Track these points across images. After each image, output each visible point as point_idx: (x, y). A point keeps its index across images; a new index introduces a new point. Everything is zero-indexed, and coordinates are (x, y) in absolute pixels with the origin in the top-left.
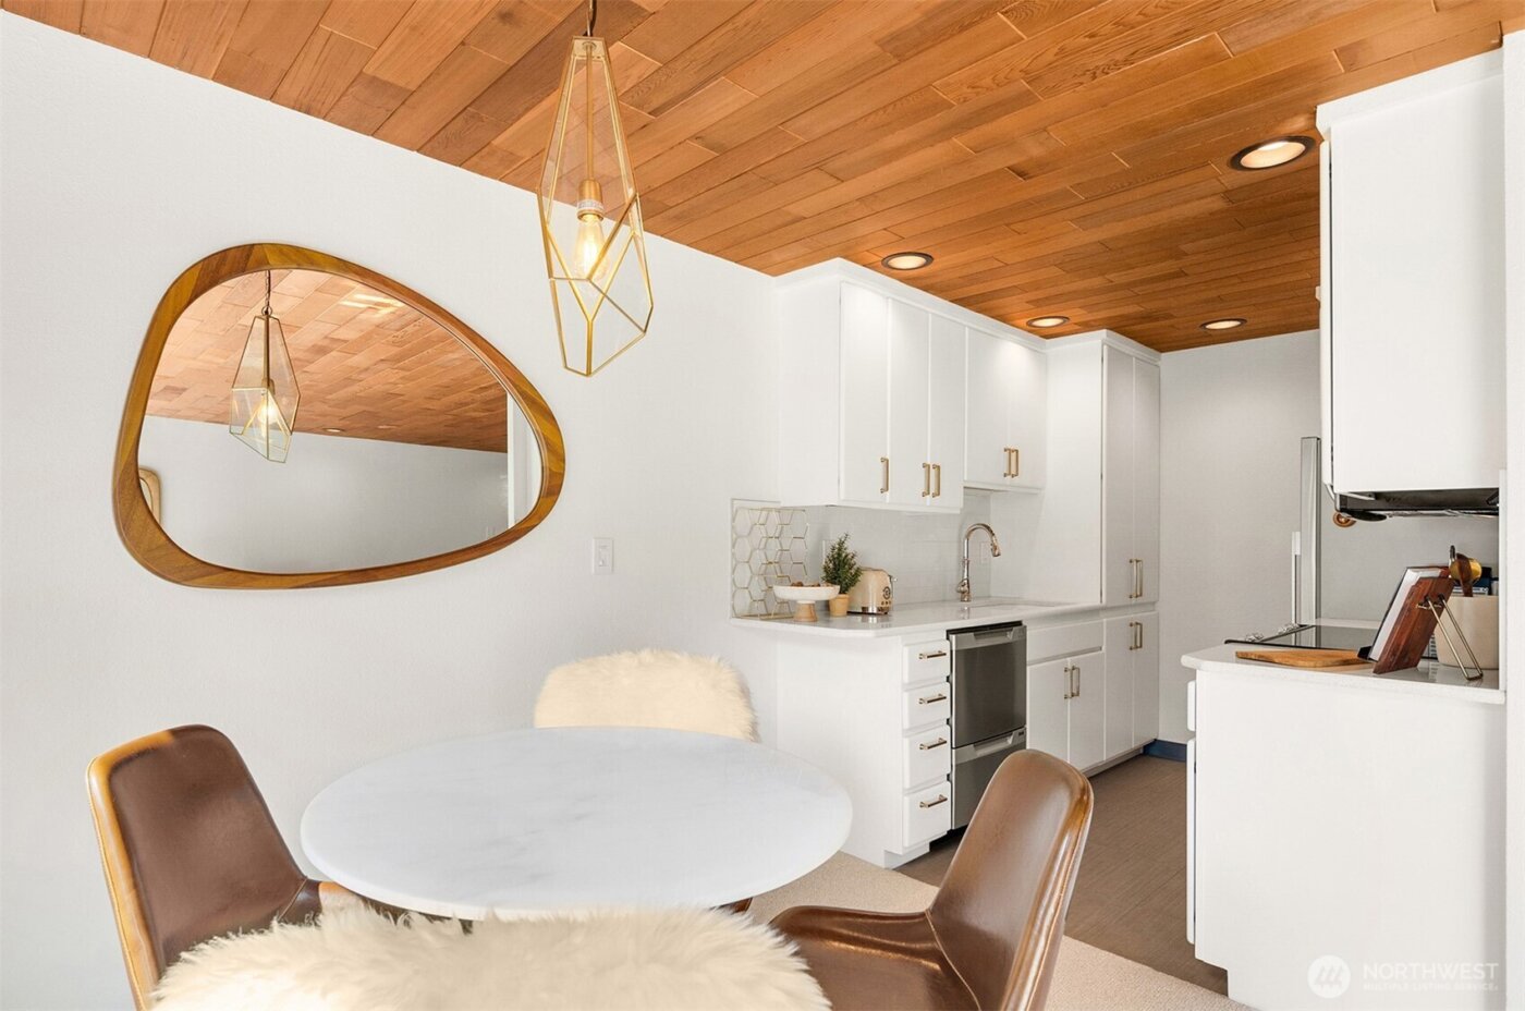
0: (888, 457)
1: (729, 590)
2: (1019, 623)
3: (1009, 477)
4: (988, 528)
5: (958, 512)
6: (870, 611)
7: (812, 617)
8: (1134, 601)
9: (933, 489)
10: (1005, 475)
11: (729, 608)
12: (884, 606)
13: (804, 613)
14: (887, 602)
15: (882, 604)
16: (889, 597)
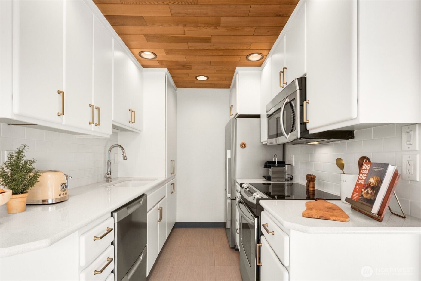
0: (64, 90)
2: (143, 195)
4: (121, 146)
5: (109, 137)
6: (50, 202)
8: (172, 175)
9: (96, 121)
10: (129, 122)
12: (62, 196)
14: (65, 192)
15: (60, 195)
16: (66, 189)
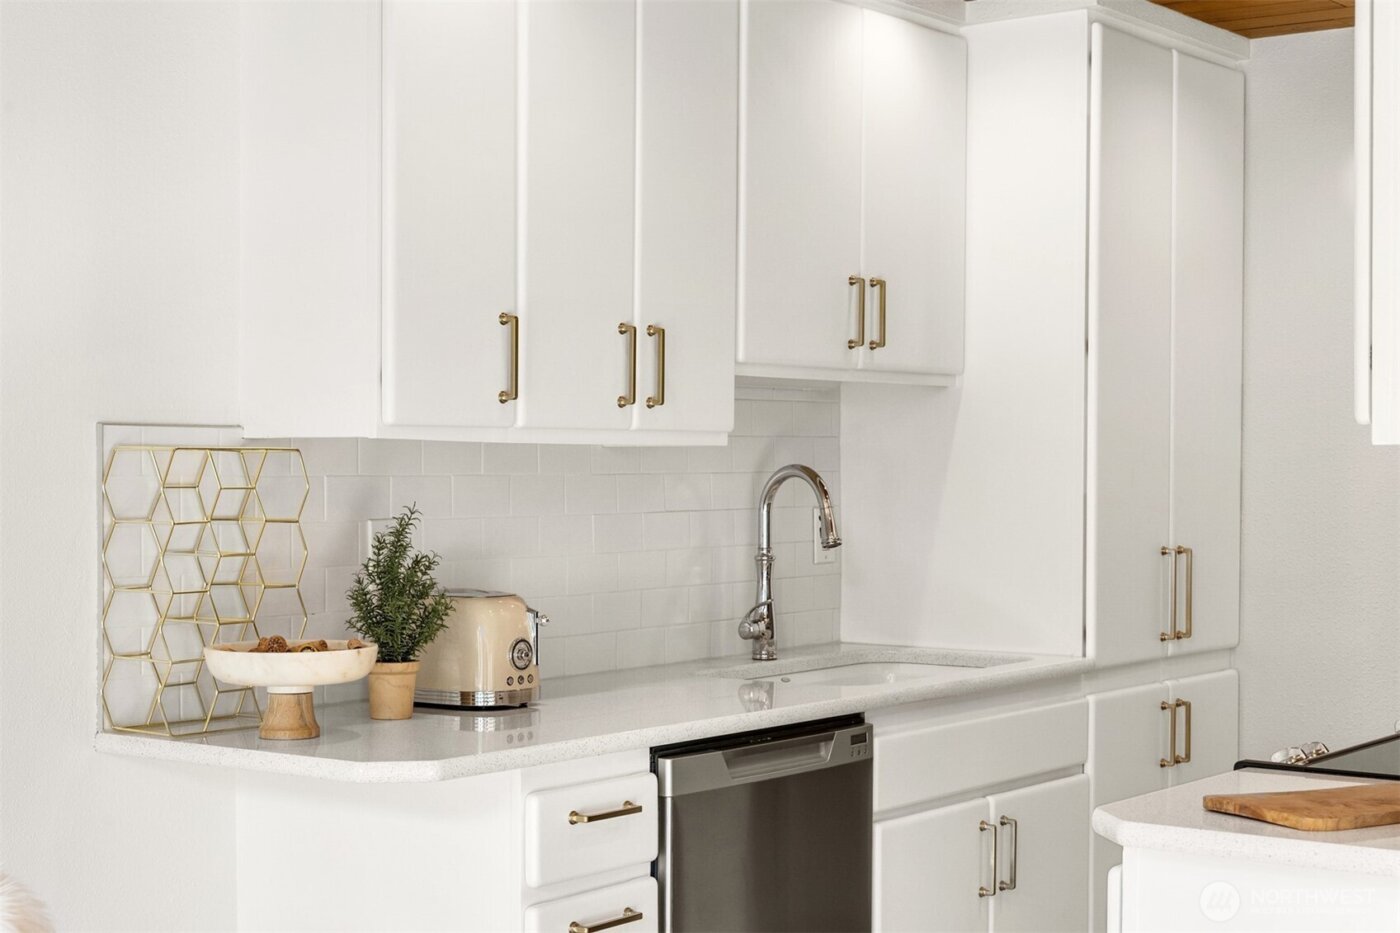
0: (517, 311)
1: (95, 662)
2: (856, 719)
3: (861, 352)
4: (813, 476)
5: (723, 441)
6: (480, 702)
7: (305, 726)
8: (1171, 647)
9: (646, 387)
10: (851, 345)
11: (95, 708)
12: (516, 686)
13: (282, 718)
14: (525, 674)
15: (509, 681)
16: (530, 661)
